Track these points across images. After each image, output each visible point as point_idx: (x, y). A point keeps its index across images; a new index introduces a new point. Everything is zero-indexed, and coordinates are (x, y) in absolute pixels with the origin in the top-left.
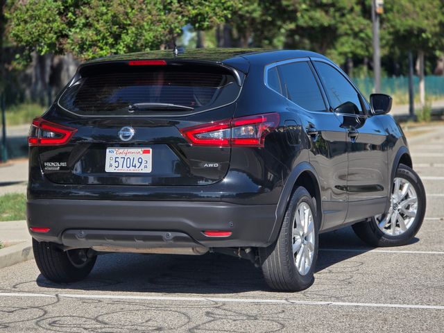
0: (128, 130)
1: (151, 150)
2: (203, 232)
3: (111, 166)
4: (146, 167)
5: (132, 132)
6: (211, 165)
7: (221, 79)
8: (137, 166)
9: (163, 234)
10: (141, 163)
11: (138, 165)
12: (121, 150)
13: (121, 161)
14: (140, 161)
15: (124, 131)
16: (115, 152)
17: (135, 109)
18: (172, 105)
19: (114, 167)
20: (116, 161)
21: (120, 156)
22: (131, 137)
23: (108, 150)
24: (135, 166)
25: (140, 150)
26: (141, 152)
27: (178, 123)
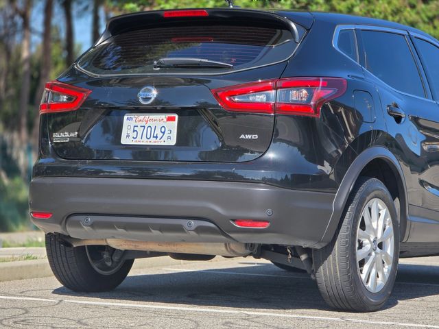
0: (150, 91)
1: (177, 117)
2: (234, 220)
3: (128, 136)
4: (169, 138)
5: (154, 93)
6: (248, 137)
7: (275, 34)
8: (159, 137)
9: (184, 223)
10: (164, 133)
11: (160, 135)
12: (142, 117)
13: (140, 130)
14: (163, 130)
15: (144, 92)
16: (134, 119)
17: (160, 65)
18: (207, 61)
19: (131, 138)
20: (134, 131)
21: (139, 124)
22: (153, 99)
23: (125, 117)
24: (157, 137)
25: (164, 116)
26: (165, 120)
27: (209, 81)
